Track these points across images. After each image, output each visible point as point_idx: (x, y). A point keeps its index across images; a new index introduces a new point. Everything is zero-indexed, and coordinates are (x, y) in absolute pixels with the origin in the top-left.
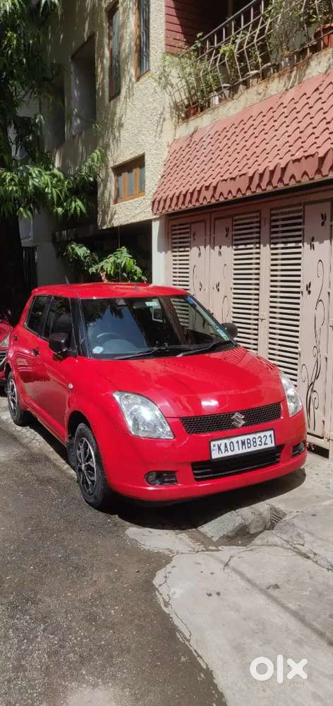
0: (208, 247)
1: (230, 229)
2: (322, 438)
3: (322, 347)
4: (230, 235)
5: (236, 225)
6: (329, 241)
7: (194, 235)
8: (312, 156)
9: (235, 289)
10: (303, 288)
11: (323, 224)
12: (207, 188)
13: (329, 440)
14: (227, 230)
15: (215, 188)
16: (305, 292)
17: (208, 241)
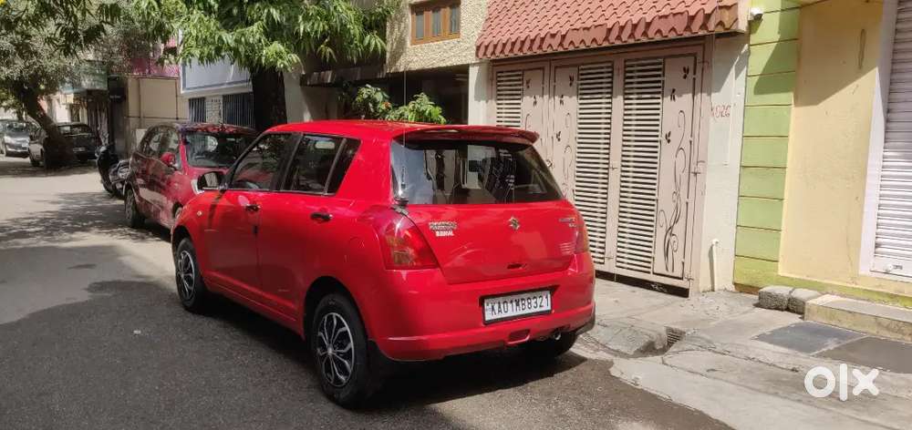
0: (546, 97)
1: (575, 78)
2: (681, 279)
3: (683, 193)
4: (574, 84)
5: (582, 75)
6: (691, 95)
7: (528, 82)
8: (682, 14)
9: (580, 138)
10: (662, 138)
11: (685, 77)
12: (553, 36)
13: (689, 280)
14: (571, 79)
15: (564, 37)
16: (664, 141)
17: (546, 90)
